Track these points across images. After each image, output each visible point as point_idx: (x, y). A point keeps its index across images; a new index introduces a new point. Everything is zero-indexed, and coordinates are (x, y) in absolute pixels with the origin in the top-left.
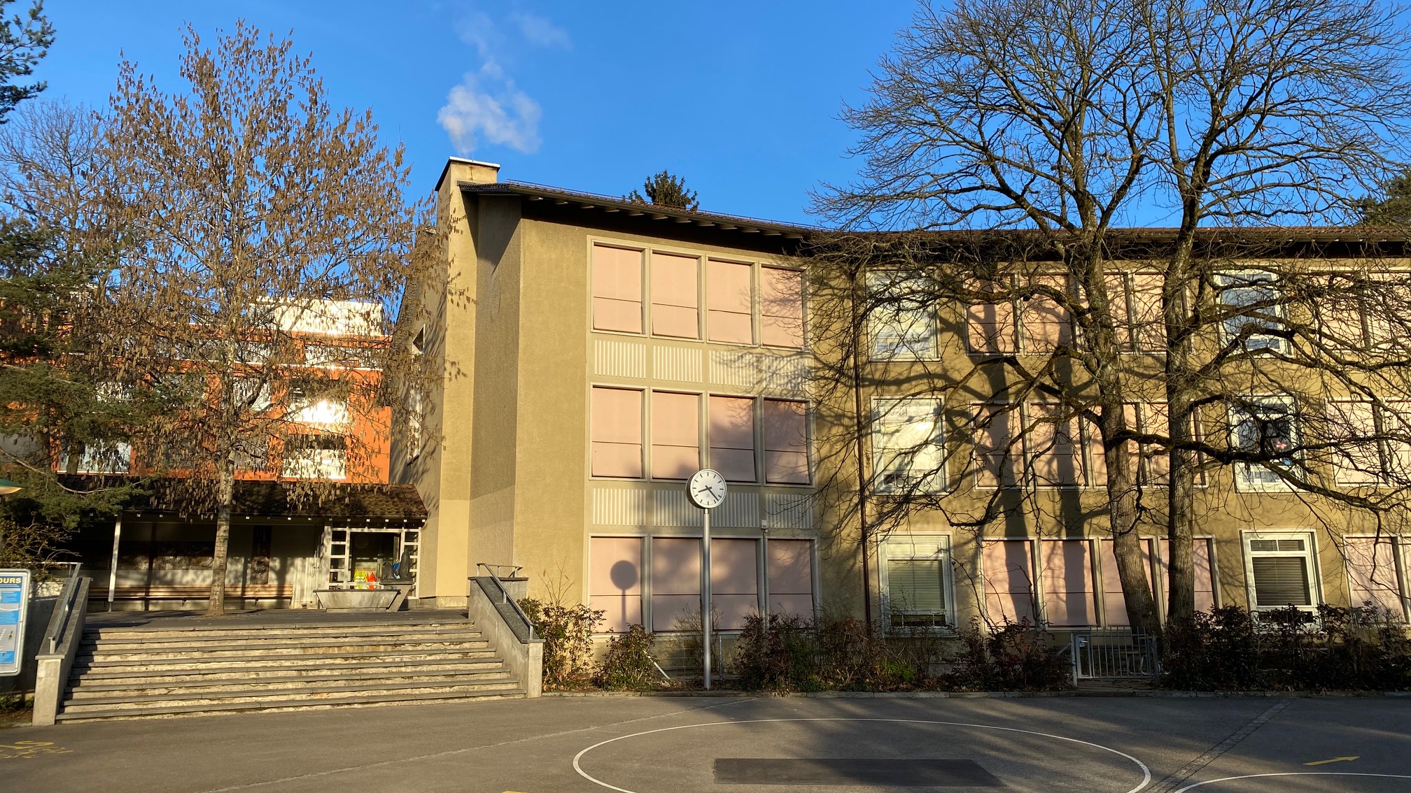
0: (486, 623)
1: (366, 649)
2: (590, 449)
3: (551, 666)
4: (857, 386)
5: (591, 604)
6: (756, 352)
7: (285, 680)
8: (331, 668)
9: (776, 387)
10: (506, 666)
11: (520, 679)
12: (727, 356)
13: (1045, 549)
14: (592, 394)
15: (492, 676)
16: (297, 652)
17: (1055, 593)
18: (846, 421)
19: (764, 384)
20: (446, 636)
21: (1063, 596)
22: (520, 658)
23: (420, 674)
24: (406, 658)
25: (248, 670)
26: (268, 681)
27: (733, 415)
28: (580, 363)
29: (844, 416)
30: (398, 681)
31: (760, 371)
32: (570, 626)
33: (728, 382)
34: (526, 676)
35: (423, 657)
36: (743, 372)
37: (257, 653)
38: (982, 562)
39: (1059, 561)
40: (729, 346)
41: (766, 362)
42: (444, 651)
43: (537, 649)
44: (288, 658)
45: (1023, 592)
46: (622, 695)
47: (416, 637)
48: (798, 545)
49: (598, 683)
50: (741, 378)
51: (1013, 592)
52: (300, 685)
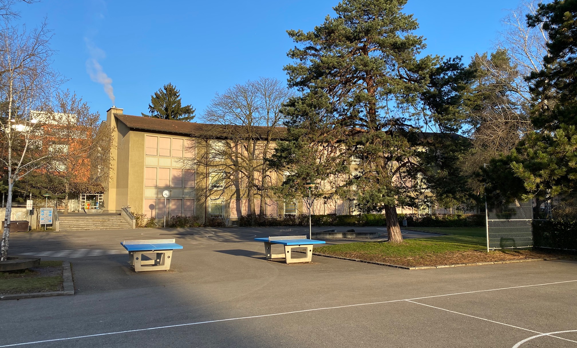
0: (125, 216)
1: (104, 221)
2: (145, 180)
3: (137, 224)
4: (207, 166)
5: (144, 213)
6: (183, 159)
7: (92, 225)
8: (99, 223)
9: (188, 167)
10: (129, 224)
11: (132, 226)
12: (177, 160)
13: (244, 201)
14: (145, 169)
15: (126, 225)
16: (92, 221)
17: (246, 210)
18: (203, 174)
19: (185, 166)
20: (117, 219)
21: (247, 211)
22: (131, 222)
23: (114, 225)
24: (111, 222)
25: (85, 224)
26: (89, 225)
27: (178, 173)
28: (143, 162)
29: (203, 173)
30: (110, 226)
31: (184, 163)
32: (140, 217)
33: (177, 166)
34: (133, 225)
35: (114, 222)
36: (180, 164)
37: (85, 221)
38: (231, 205)
39: (247, 204)
40: (177, 158)
41: (186, 161)
42: (118, 221)
43: (134, 221)
44: (91, 222)
45: (239, 211)
46: (149, 228)
47: (112, 219)
48: (191, 200)
49: (145, 227)
50: (180, 165)
51: (237, 210)
52: (94, 226)
